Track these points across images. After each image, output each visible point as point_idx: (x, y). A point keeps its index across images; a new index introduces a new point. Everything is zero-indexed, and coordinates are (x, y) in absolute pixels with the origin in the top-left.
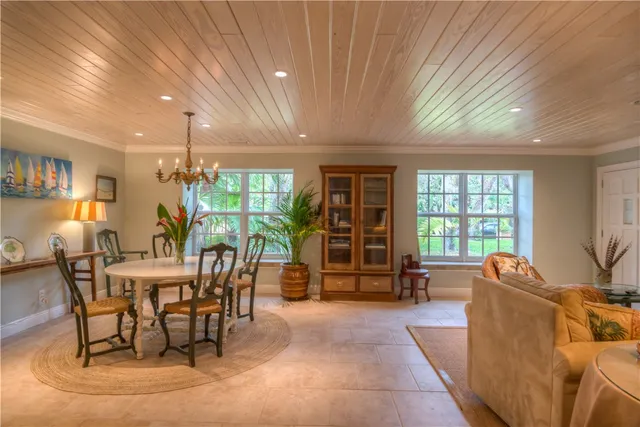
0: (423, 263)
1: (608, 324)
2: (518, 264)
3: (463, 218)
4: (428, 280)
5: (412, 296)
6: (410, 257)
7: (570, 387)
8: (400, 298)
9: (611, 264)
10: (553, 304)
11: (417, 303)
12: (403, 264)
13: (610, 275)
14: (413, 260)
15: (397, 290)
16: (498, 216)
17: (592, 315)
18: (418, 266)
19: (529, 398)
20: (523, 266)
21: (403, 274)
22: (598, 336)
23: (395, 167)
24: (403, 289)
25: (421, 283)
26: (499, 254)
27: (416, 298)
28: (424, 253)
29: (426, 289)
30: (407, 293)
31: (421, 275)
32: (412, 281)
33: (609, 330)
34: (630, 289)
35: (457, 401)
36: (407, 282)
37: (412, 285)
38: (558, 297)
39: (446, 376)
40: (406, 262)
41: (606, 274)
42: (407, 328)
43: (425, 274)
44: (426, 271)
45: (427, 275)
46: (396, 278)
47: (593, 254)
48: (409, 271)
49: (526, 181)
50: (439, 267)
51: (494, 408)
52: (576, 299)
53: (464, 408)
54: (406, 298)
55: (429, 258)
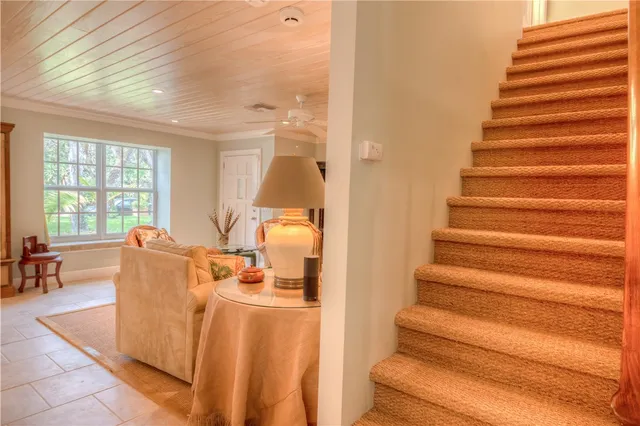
0: (52, 245)
1: (223, 268)
2: (159, 235)
3: (101, 192)
4: (59, 264)
5: (37, 285)
6: (34, 239)
7: (199, 316)
8: (21, 290)
9: (228, 230)
10: (186, 258)
11: (46, 292)
12: (25, 249)
13: (227, 239)
14: (39, 242)
15: (17, 281)
16: (138, 191)
17: (213, 264)
18: (45, 248)
19: (170, 336)
20: (163, 236)
21: (25, 260)
22: (217, 278)
23: (13, 126)
24: (24, 278)
25: (51, 268)
26: (140, 227)
27: (45, 286)
28: (52, 233)
29: (57, 275)
30: (30, 283)
31: (51, 259)
32: (37, 267)
33: (223, 273)
34: (239, 247)
35: (106, 367)
36: (30, 269)
37: (38, 271)
38: (191, 253)
39: (92, 351)
40: (29, 245)
41: (225, 238)
42: (38, 320)
43: (56, 257)
44: (58, 253)
45: (59, 259)
46: (15, 266)
47: (216, 223)
48: (32, 256)
49: (165, 157)
50: (73, 248)
51: (143, 360)
52: (202, 253)
53: (115, 369)
54: (29, 289)
55: (59, 238)
